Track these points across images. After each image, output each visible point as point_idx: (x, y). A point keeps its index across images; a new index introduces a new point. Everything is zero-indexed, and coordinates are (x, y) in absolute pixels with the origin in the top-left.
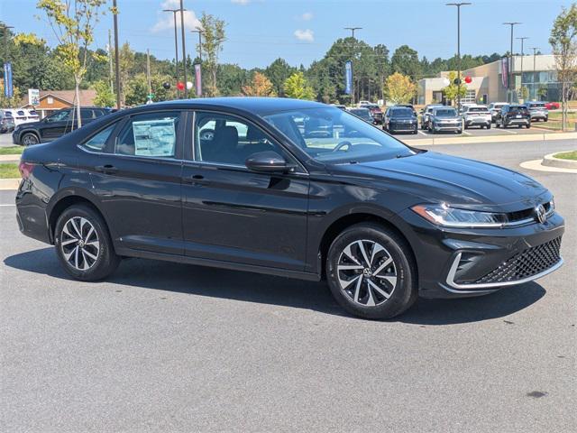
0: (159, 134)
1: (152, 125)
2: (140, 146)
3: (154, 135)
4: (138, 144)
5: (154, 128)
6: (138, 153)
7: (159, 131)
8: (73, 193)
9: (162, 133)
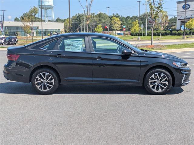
0: (76, 44)
1: (73, 41)
2: (67, 48)
3: (74, 44)
4: (66, 47)
5: (74, 42)
6: (66, 50)
7: (76, 43)
8: (41, 65)
9: (77, 43)
